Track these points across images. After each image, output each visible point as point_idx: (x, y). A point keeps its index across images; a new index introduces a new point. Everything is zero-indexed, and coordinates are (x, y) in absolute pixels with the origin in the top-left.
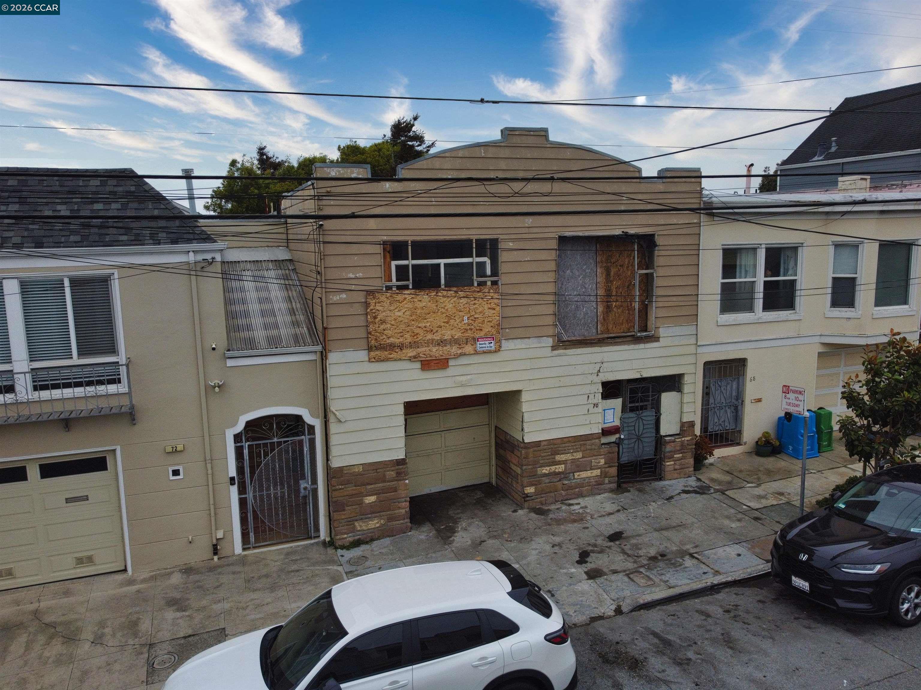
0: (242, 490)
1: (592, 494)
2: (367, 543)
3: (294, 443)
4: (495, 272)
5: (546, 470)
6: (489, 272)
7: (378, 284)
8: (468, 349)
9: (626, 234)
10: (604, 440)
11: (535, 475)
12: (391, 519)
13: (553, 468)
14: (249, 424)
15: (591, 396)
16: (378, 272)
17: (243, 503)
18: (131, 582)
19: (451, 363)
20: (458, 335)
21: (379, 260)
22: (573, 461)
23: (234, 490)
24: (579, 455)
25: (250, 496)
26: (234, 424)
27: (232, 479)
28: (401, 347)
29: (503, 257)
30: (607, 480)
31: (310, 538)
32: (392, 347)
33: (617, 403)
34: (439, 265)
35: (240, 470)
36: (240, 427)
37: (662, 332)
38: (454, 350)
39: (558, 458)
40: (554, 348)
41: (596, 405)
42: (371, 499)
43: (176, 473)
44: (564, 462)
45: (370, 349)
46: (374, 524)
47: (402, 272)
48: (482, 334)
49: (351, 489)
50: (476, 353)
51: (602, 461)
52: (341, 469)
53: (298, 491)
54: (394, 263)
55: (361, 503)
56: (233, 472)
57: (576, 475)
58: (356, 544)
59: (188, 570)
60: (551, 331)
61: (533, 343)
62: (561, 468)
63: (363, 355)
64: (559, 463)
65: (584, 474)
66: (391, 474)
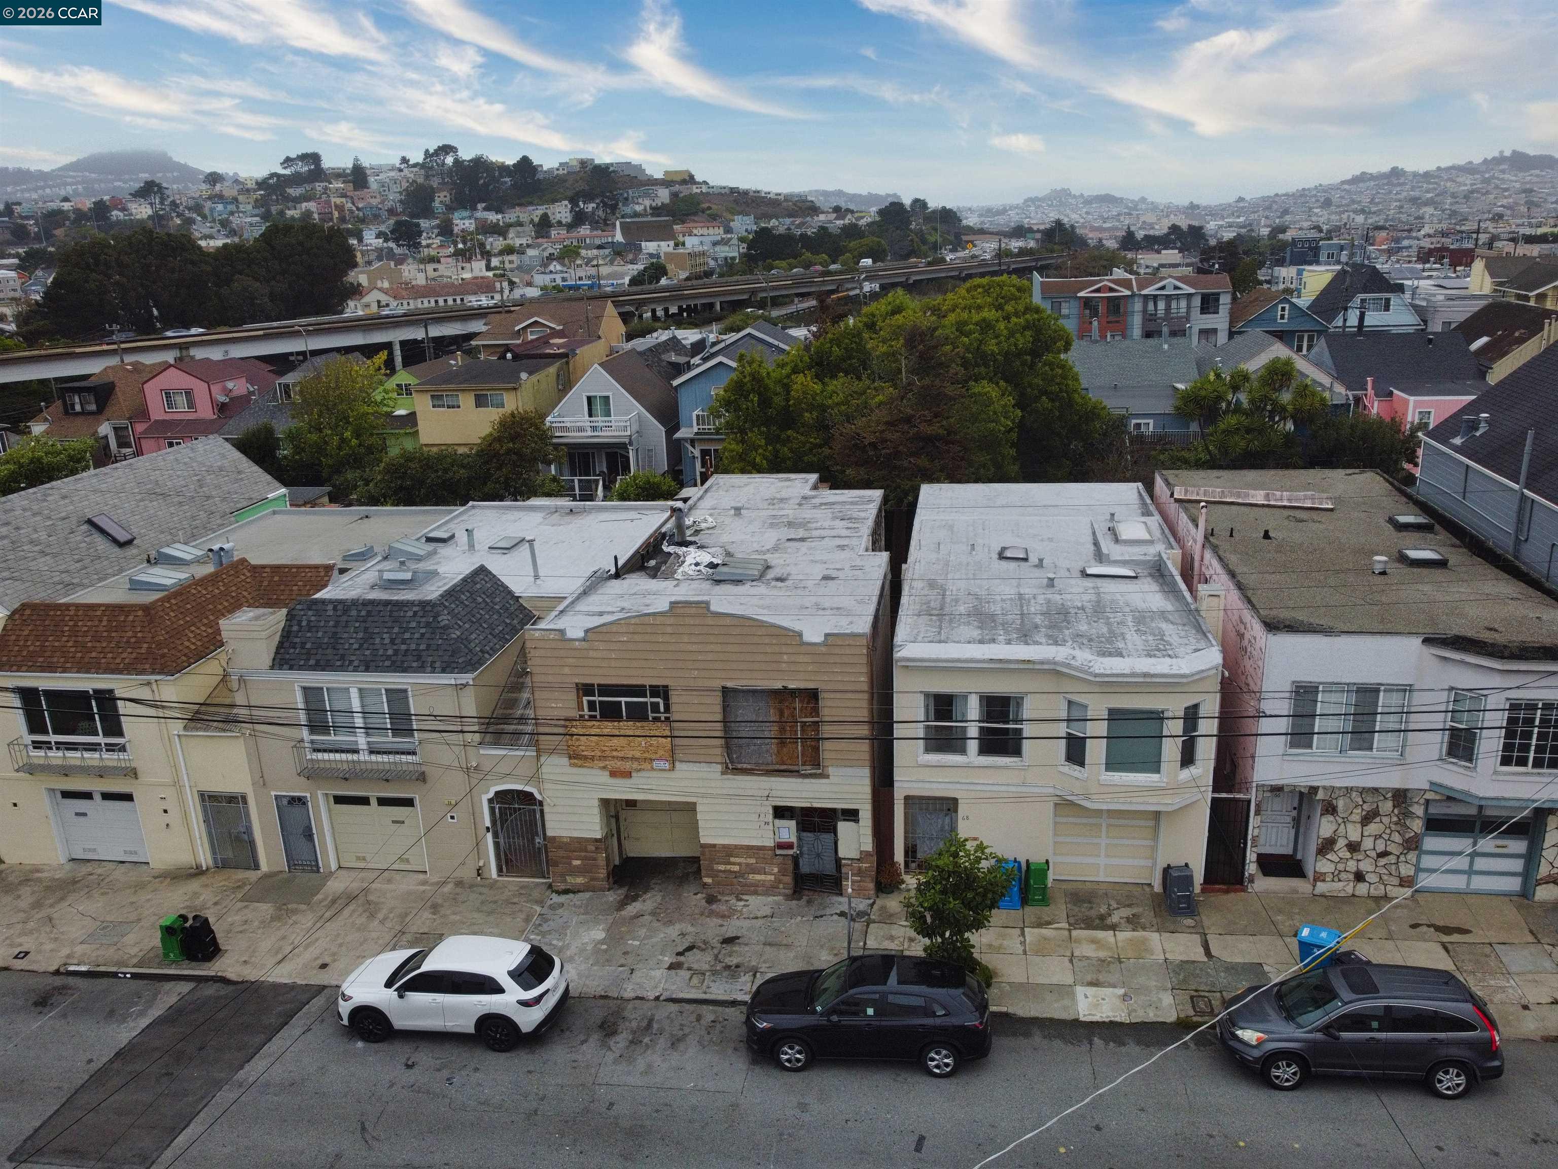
0: (496, 835)
1: (766, 894)
2: (574, 892)
3: (529, 811)
4: (667, 709)
5: (722, 867)
6: (662, 709)
7: (575, 714)
8: (646, 765)
9: (785, 688)
10: (778, 852)
11: (712, 869)
12: (592, 879)
13: (728, 867)
14: (497, 793)
15: (762, 815)
16: (574, 704)
17: (497, 845)
18: (424, 883)
19: (634, 774)
20: (638, 754)
21: (573, 696)
22: (747, 865)
23: (489, 836)
24: (753, 861)
25: (501, 841)
26: (487, 792)
27: (488, 828)
28: (593, 758)
29: (674, 699)
30: (781, 886)
31: (544, 877)
32: (586, 758)
33: (792, 824)
34: (620, 702)
35: (494, 822)
36: (491, 795)
37: (831, 770)
38: (635, 765)
39: (732, 860)
40: (723, 773)
41: (767, 823)
42: (577, 863)
43: (452, 817)
44: (739, 864)
45: (570, 758)
46: (580, 880)
47: (592, 705)
48: (658, 756)
49: (561, 853)
50: (653, 769)
51: (776, 870)
52: (554, 838)
53: (534, 844)
54: (585, 699)
55: (570, 864)
56: (488, 823)
57: (751, 876)
58: (566, 892)
59: (459, 883)
60: (719, 759)
61: (704, 767)
62: (736, 868)
63: (565, 761)
64: (734, 864)
65: (758, 877)
66: (591, 848)
